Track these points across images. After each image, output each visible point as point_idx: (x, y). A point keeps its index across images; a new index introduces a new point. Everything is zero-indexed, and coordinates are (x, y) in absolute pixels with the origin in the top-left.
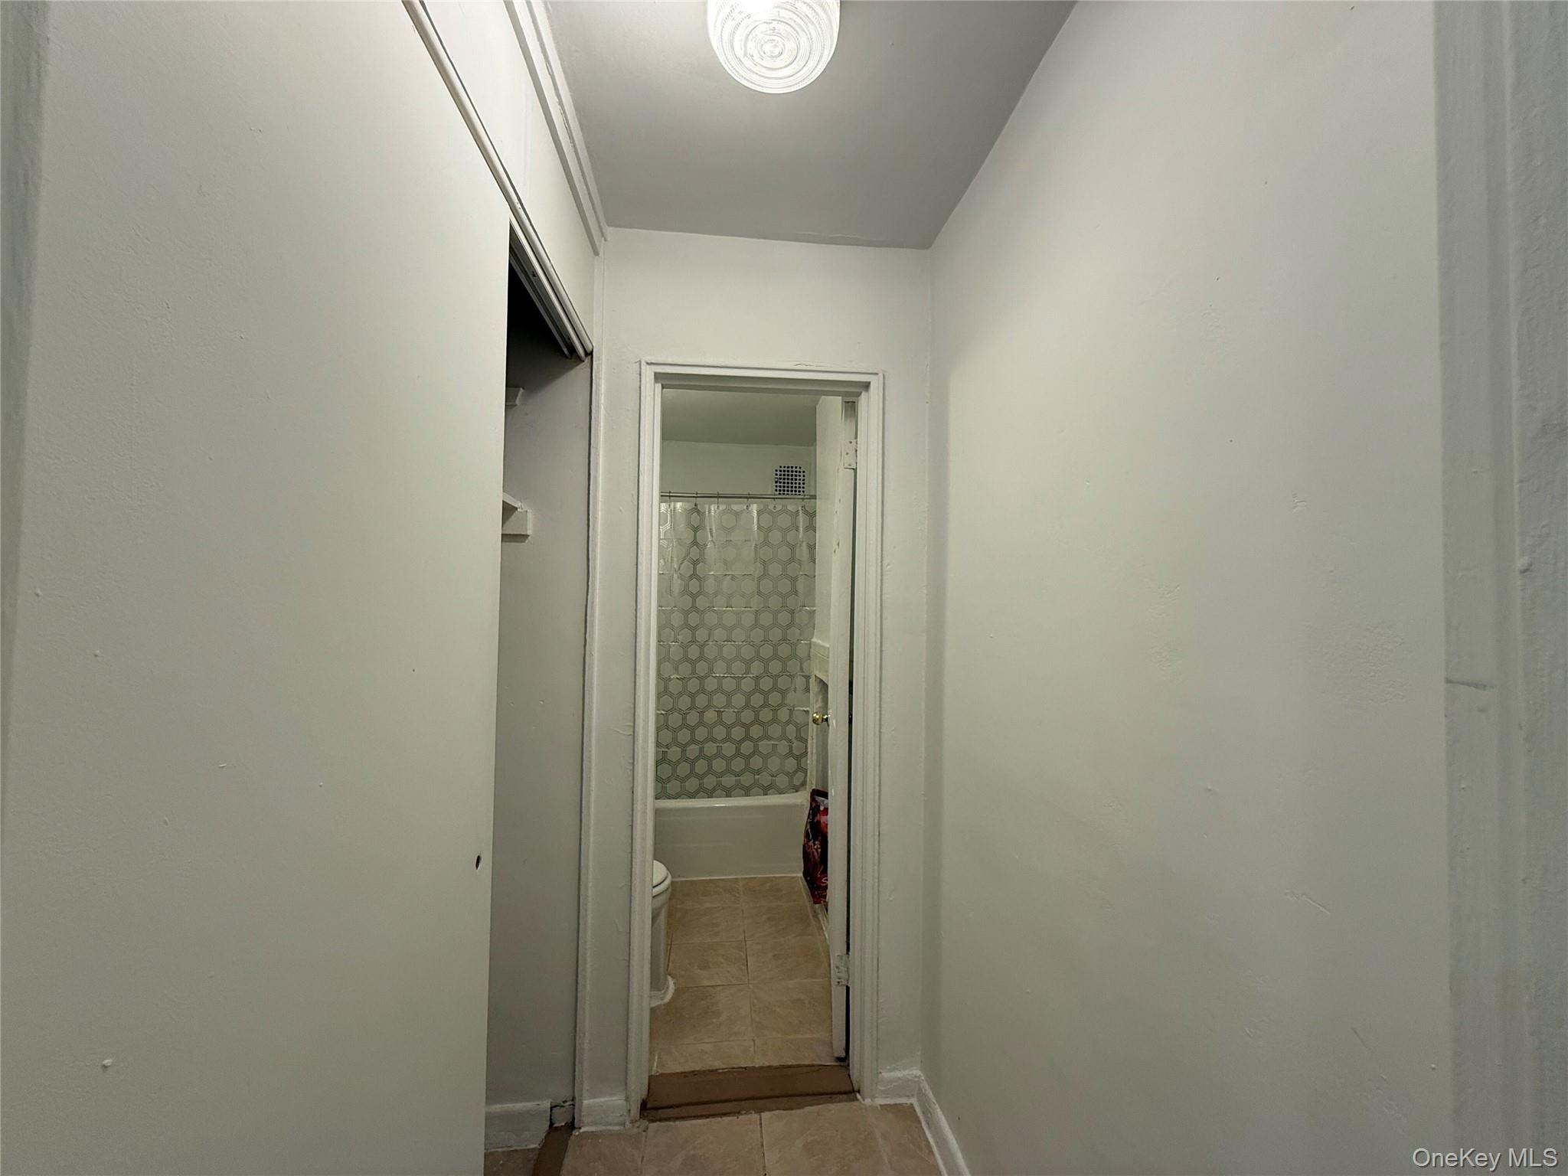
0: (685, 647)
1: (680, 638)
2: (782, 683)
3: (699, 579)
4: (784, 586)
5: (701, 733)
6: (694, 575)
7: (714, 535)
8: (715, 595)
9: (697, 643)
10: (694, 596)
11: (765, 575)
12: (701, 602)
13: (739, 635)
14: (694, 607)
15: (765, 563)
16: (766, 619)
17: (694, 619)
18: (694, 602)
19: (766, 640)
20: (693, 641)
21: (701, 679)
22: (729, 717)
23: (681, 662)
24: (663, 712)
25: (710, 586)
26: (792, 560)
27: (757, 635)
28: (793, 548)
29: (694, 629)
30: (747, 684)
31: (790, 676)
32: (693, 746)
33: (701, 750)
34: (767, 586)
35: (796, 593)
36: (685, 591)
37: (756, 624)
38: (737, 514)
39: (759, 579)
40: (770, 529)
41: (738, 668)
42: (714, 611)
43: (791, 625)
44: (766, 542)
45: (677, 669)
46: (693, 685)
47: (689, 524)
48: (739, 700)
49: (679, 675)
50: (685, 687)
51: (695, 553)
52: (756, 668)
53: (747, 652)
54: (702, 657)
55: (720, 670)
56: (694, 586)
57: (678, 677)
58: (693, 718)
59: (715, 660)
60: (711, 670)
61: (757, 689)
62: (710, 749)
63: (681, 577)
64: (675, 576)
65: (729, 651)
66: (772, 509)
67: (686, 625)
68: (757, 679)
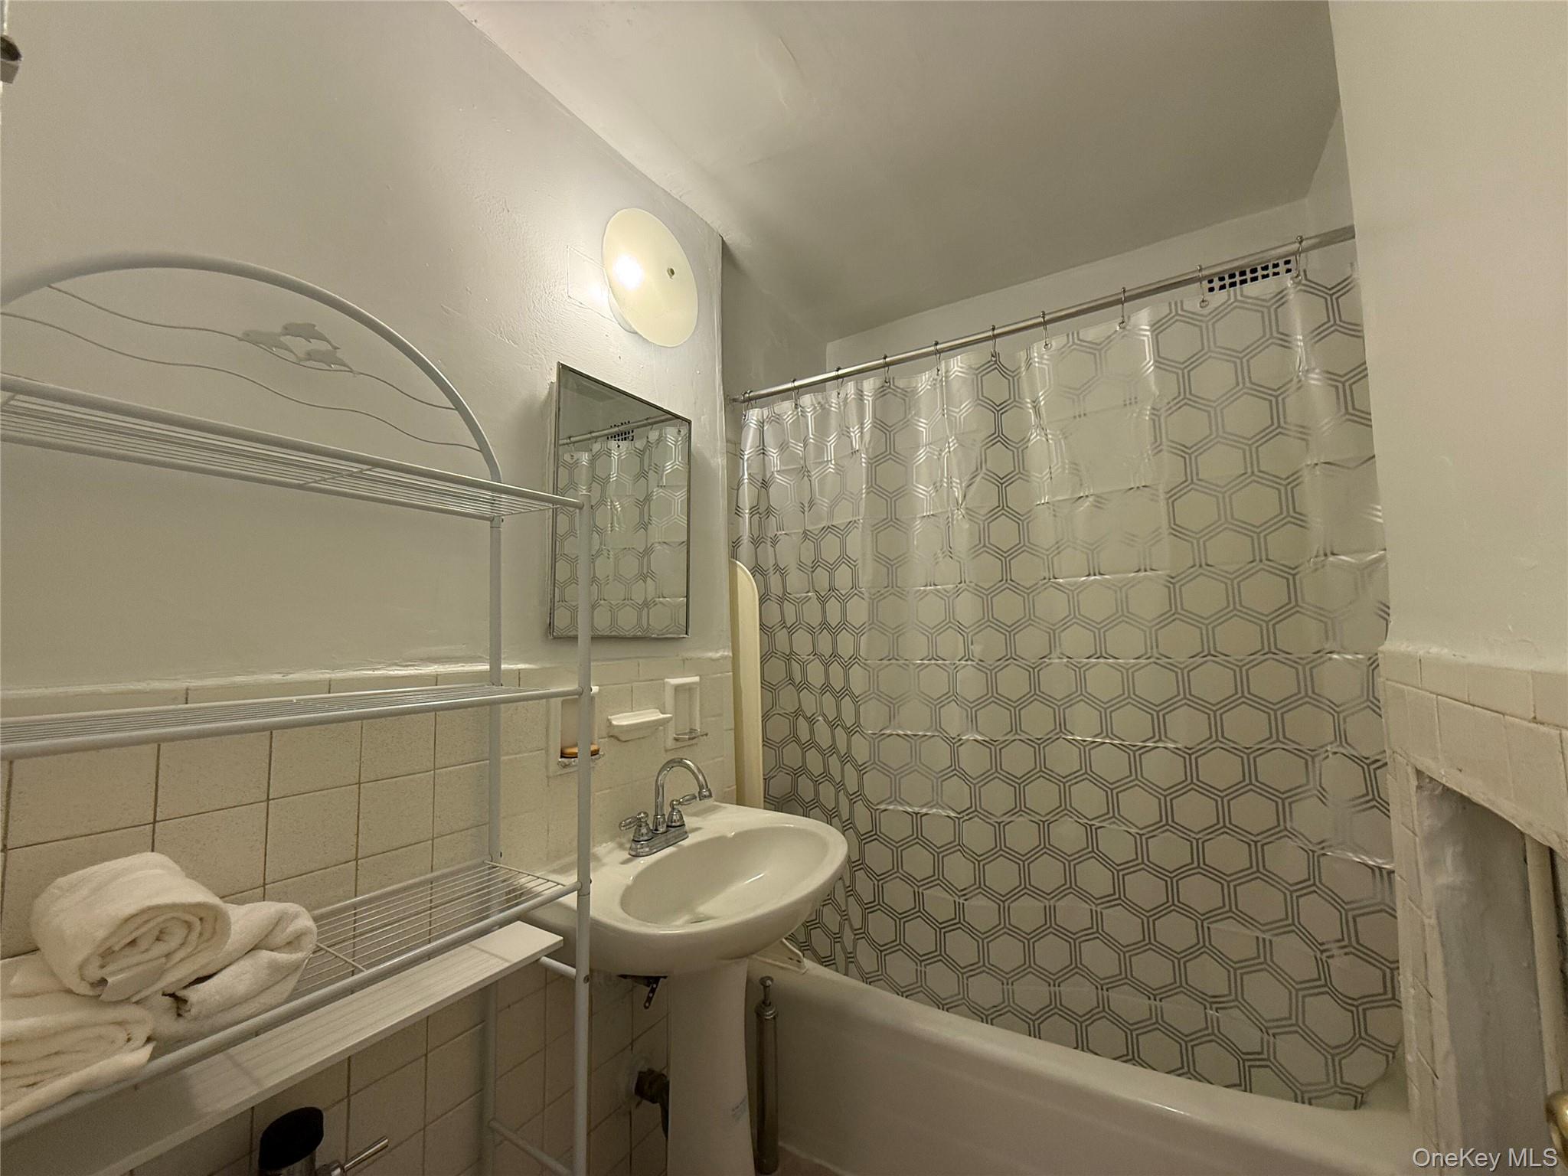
0: (990, 672)
1: (977, 649)
2: (1275, 768)
3: (1016, 517)
4: (1258, 504)
5: (1047, 873)
6: (1002, 508)
7: (1043, 411)
8: (1058, 547)
9: (1021, 663)
10: (1005, 557)
11: (1189, 481)
12: (1024, 570)
13: (1127, 642)
14: (1007, 581)
15: (1186, 453)
16: (1204, 596)
17: (1008, 607)
18: (1006, 568)
19: (1209, 653)
20: (1010, 657)
21: (1038, 745)
22: (1117, 845)
23: (981, 703)
24: (953, 814)
25: (1044, 532)
26: (1276, 428)
27: (1182, 641)
28: (1274, 397)
29: (1010, 632)
30: (1161, 767)
31: (1298, 752)
32: (1026, 902)
33: (1050, 913)
34: (1197, 510)
35: (1299, 520)
36: (982, 545)
37: (1174, 612)
38: (1096, 349)
39: (1173, 496)
40: (1193, 362)
41: (1132, 724)
42: (1059, 587)
43: (1291, 607)
44: (1185, 397)
45: (973, 720)
46: (1019, 759)
47: (981, 400)
48: (1140, 807)
49: (980, 733)
50: (996, 761)
51: (1001, 460)
52: (1186, 727)
53: (1153, 684)
54: (1035, 692)
55: (1083, 723)
56: (1004, 533)
57: (979, 738)
58: (1022, 835)
59: (1070, 701)
60: (1062, 726)
61: (1192, 782)
62: (1074, 913)
63: (970, 513)
64: (959, 514)
65: (1103, 682)
66: (1197, 308)
67: (988, 620)
68: (1189, 755)
